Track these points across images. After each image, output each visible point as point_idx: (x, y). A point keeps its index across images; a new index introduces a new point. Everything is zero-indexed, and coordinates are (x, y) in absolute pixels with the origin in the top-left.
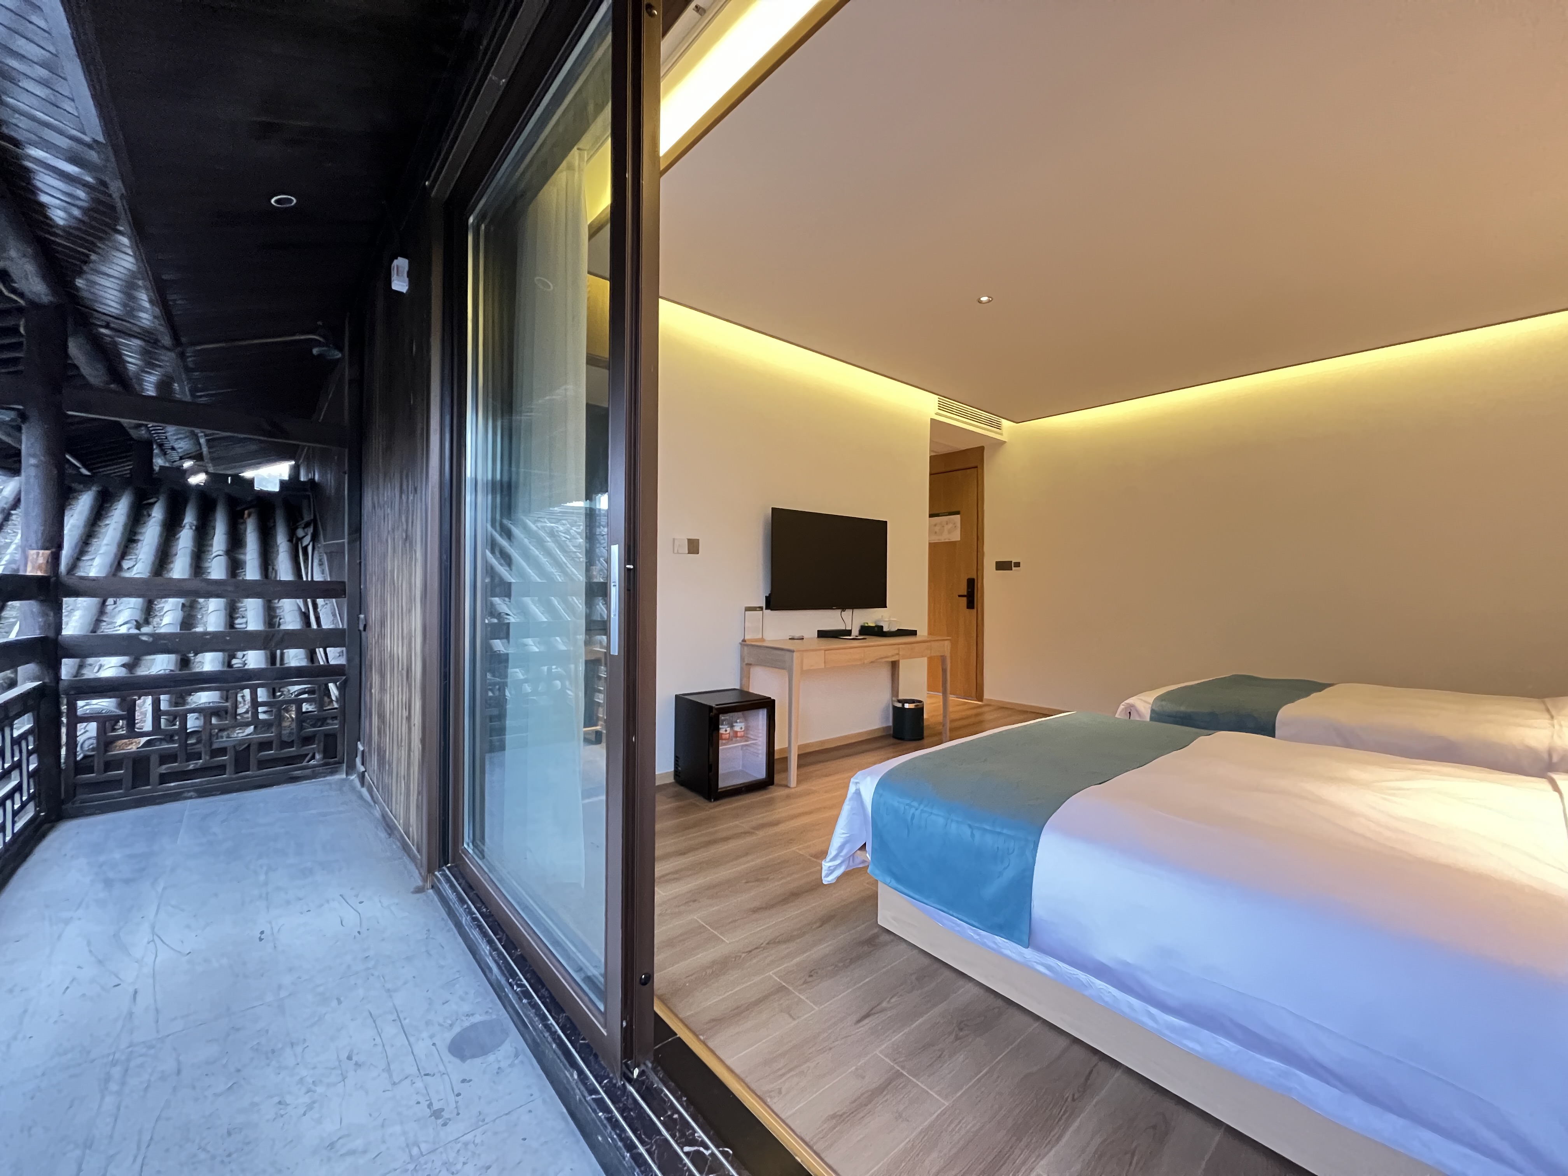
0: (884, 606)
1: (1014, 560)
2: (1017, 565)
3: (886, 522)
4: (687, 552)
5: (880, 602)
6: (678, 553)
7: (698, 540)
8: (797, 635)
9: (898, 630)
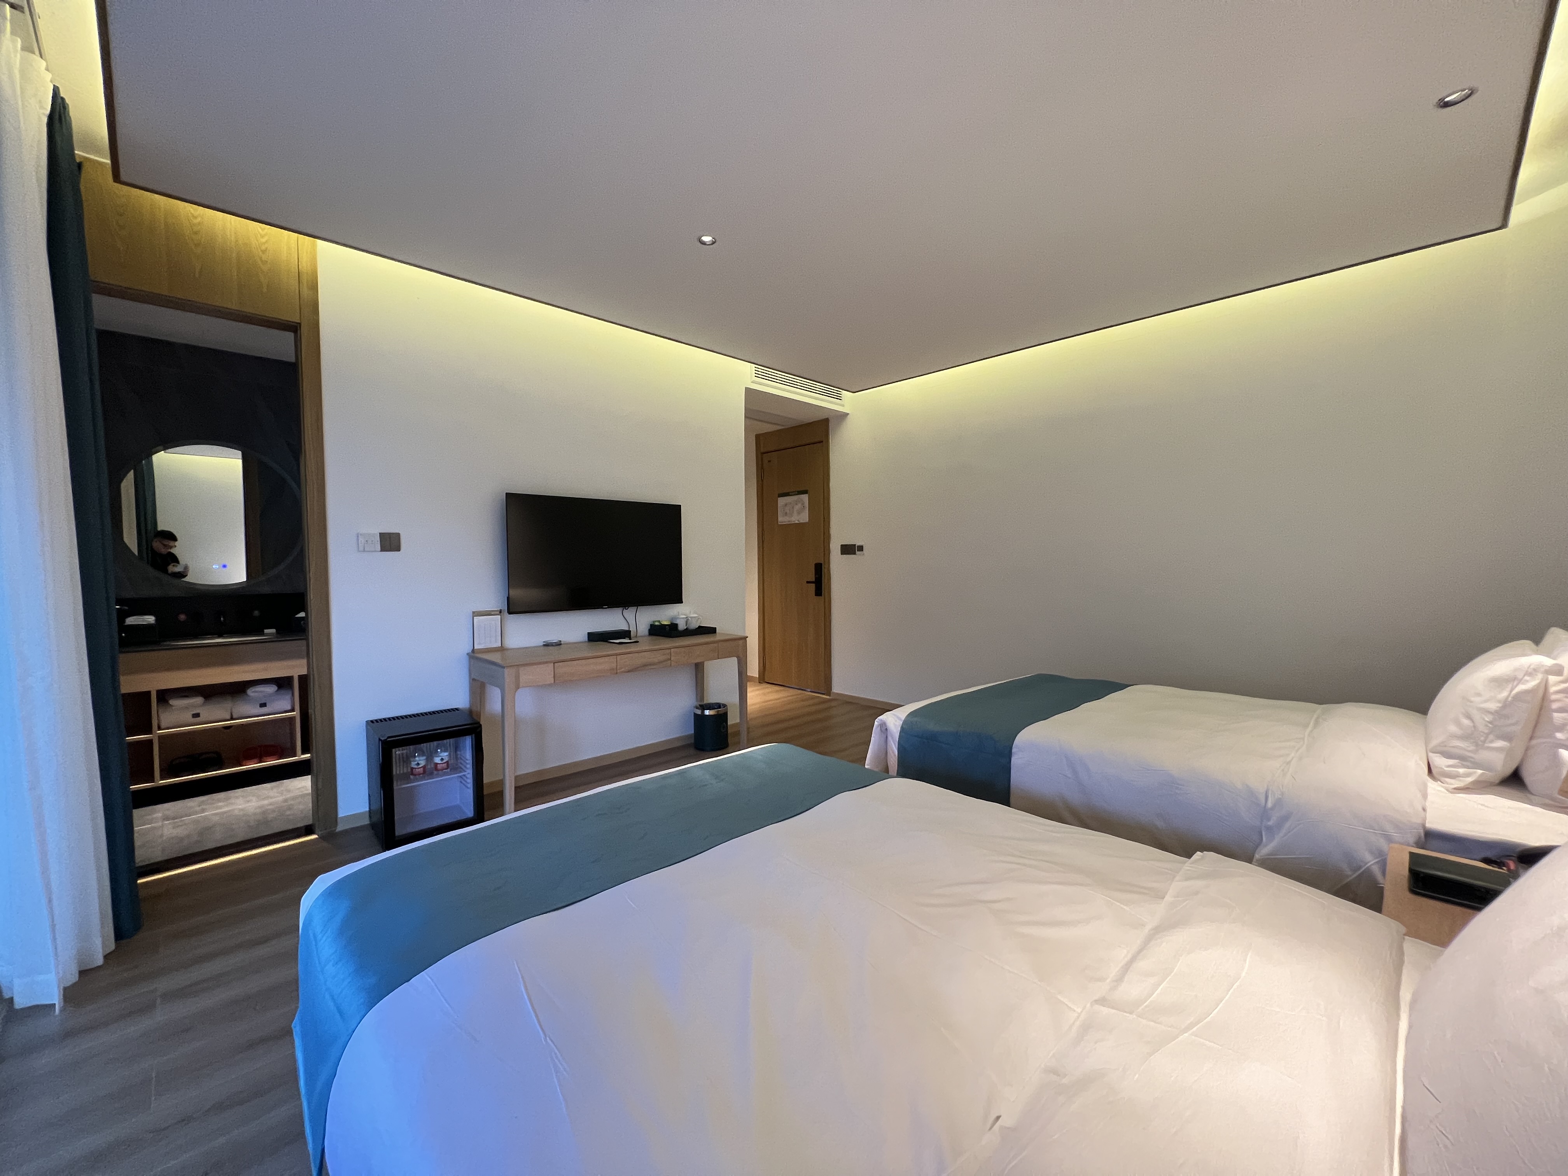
0: (680, 601)
1: (858, 544)
2: (861, 548)
3: (680, 506)
4: (379, 549)
5: (676, 597)
6: (364, 551)
7: (398, 535)
8: (554, 639)
9: (700, 627)
